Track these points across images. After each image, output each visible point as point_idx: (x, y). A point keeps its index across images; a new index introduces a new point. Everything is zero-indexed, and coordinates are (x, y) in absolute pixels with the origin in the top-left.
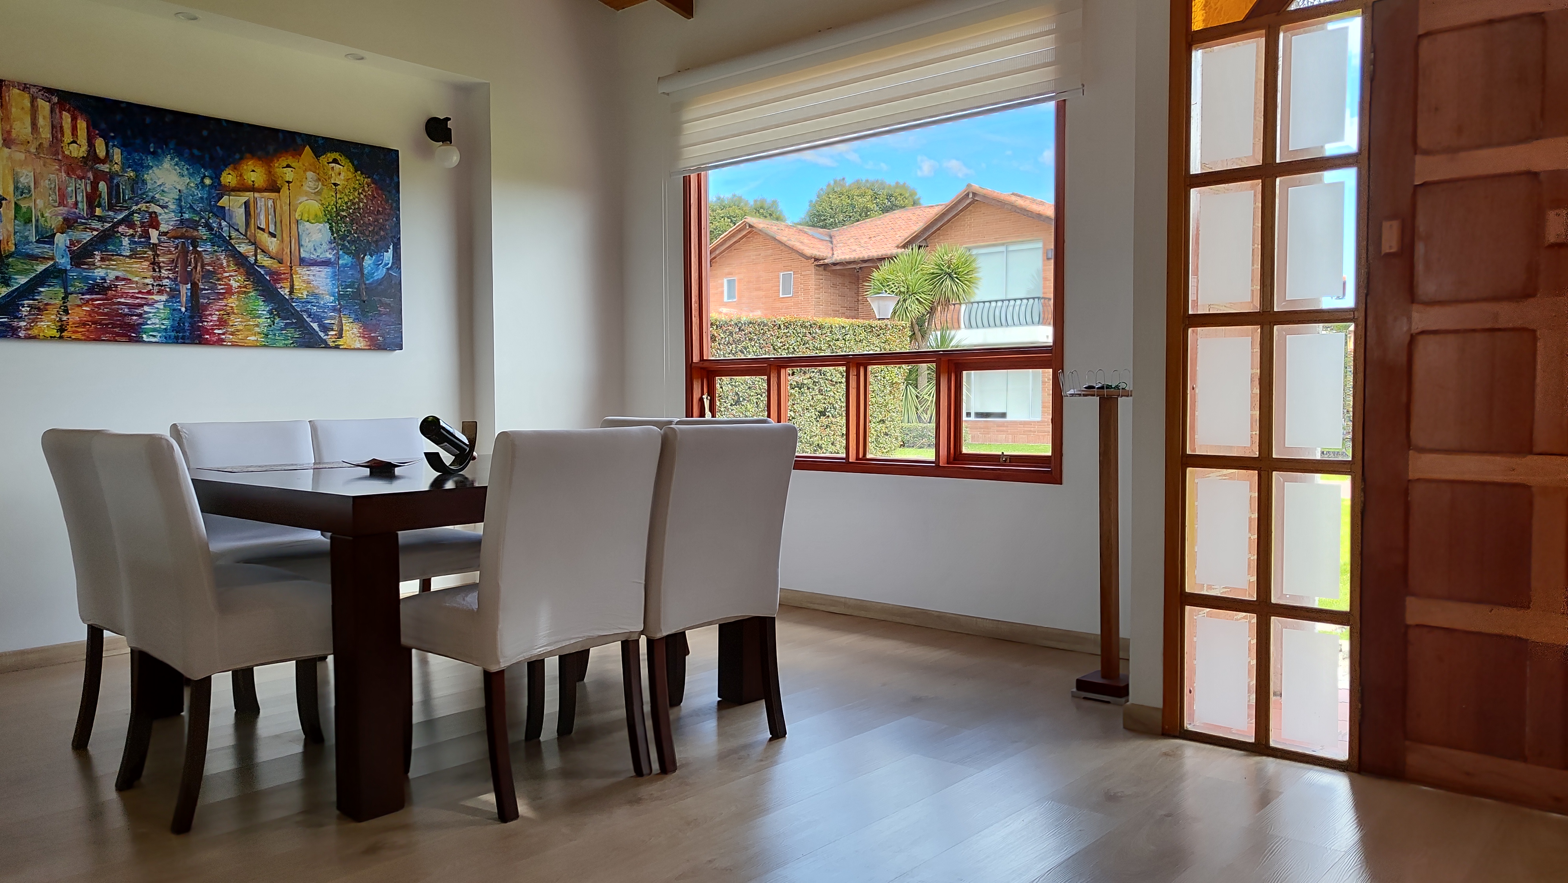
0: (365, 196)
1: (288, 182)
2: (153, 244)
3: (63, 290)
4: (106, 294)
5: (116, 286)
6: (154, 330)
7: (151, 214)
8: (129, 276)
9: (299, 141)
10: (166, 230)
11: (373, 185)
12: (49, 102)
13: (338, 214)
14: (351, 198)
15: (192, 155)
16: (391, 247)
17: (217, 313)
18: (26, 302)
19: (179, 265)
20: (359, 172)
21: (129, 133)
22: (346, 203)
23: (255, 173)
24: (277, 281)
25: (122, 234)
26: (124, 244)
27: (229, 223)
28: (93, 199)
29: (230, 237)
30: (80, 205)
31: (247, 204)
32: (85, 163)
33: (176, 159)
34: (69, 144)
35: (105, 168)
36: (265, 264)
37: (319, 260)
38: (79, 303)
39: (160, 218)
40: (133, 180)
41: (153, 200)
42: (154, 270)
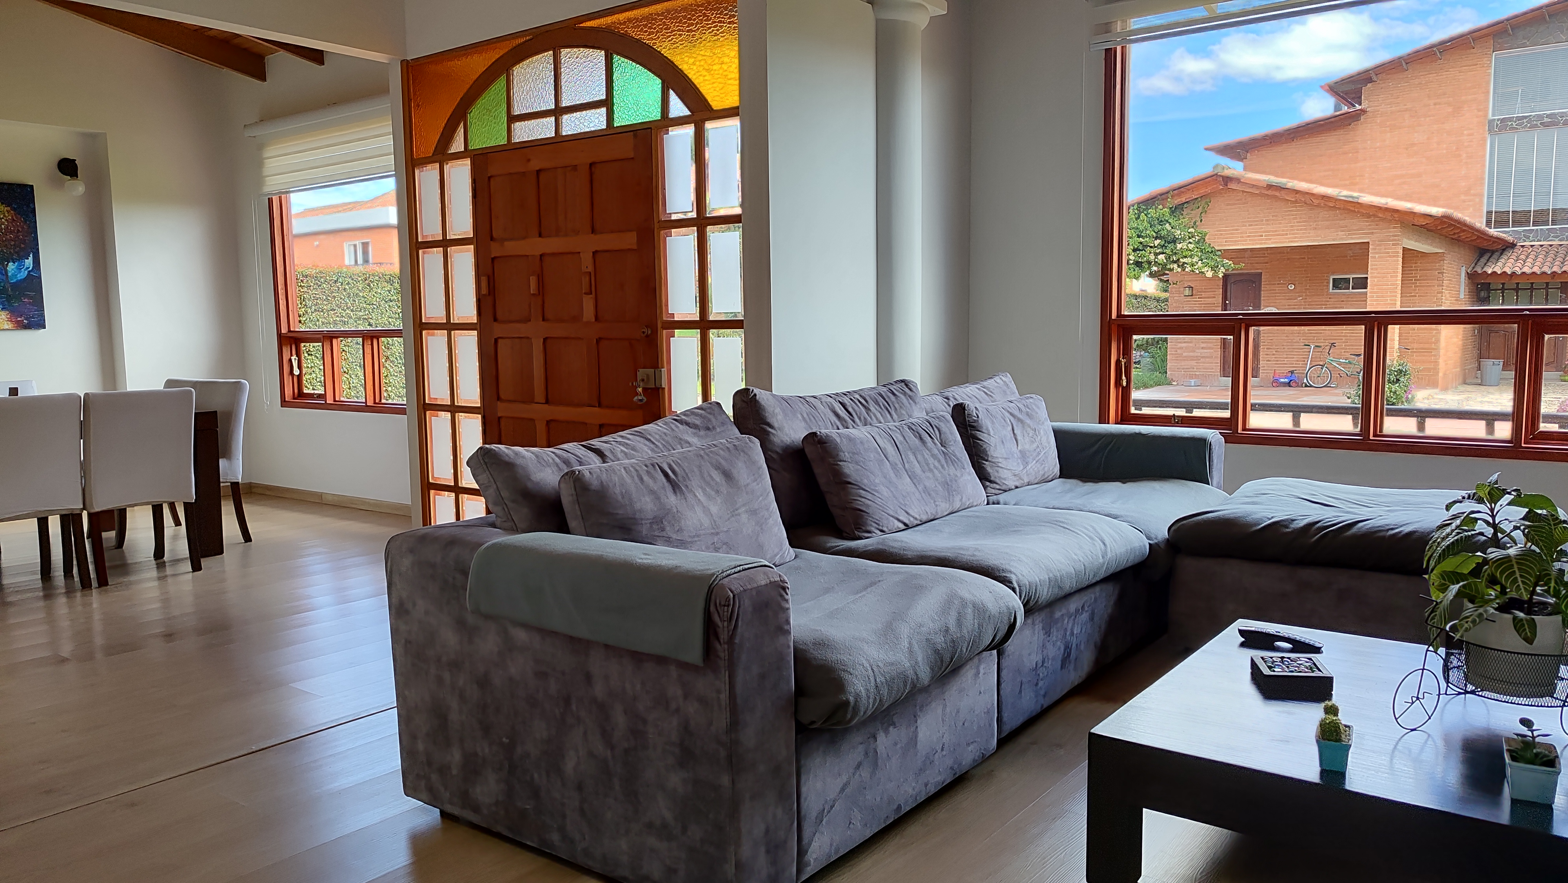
0: (6, 220)
11: (12, 212)
16: (31, 255)
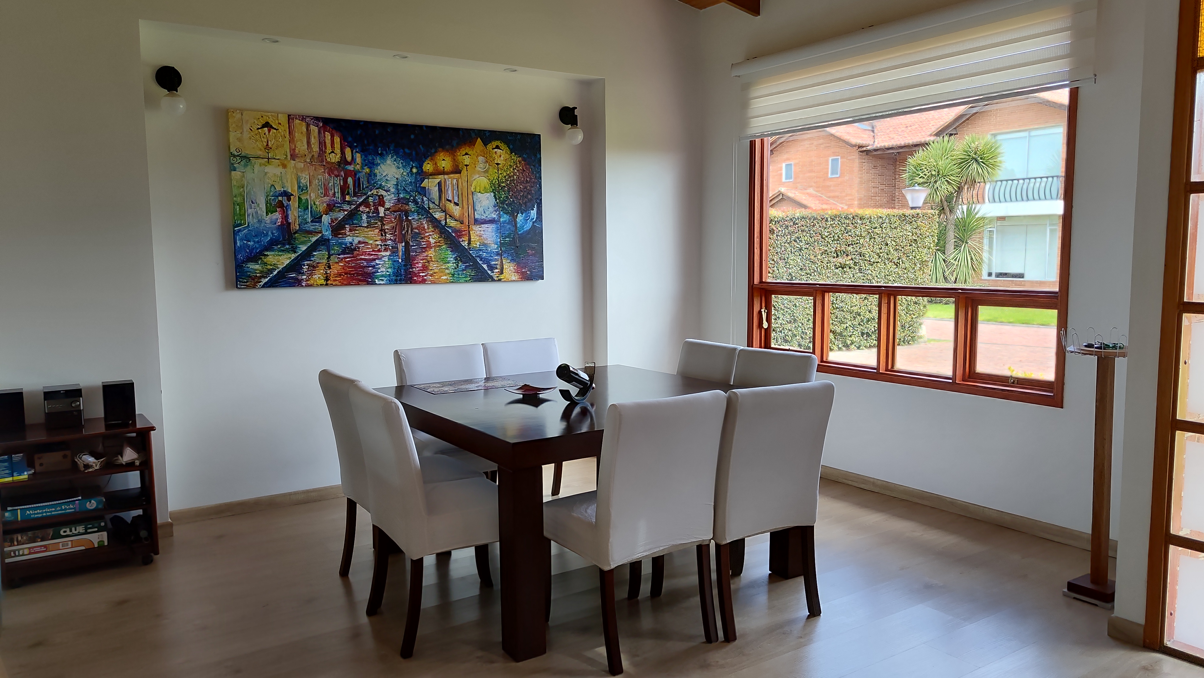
0: (518, 170)
1: (467, 165)
2: (381, 217)
3: (327, 253)
4: (353, 254)
5: (359, 248)
6: (382, 276)
7: (379, 196)
8: (367, 240)
9: (473, 135)
10: (389, 207)
11: (523, 162)
12: (317, 126)
13: (499, 186)
14: (508, 173)
15: (404, 152)
16: (536, 206)
17: (421, 261)
18: (306, 262)
19: (397, 230)
20: (513, 154)
21: (366, 142)
22: (505, 177)
23: (444, 162)
24: (460, 236)
25: (362, 212)
26: (363, 218)
27: (428, 199)
28: (344, 190)
29: (429, 208)
30: (337, 195)
31: (439, 184)
32: (339, 166)
33: (395, 157)
34: (329, 154)
35: (351, 168)
36: (452, 225)
37: (487, 219)
38: (337, 261)
39: (385, 198)
40: (369, 174)
41: (381, 187)
42: (382, 235)
